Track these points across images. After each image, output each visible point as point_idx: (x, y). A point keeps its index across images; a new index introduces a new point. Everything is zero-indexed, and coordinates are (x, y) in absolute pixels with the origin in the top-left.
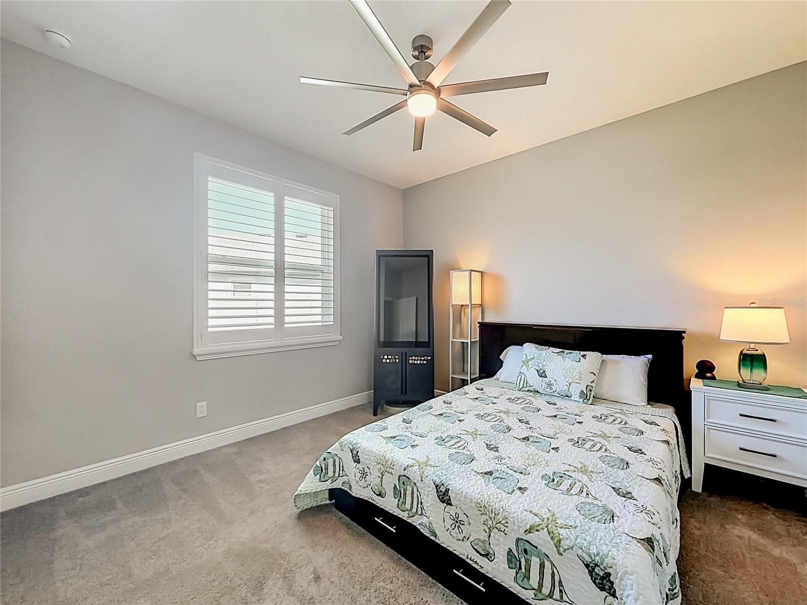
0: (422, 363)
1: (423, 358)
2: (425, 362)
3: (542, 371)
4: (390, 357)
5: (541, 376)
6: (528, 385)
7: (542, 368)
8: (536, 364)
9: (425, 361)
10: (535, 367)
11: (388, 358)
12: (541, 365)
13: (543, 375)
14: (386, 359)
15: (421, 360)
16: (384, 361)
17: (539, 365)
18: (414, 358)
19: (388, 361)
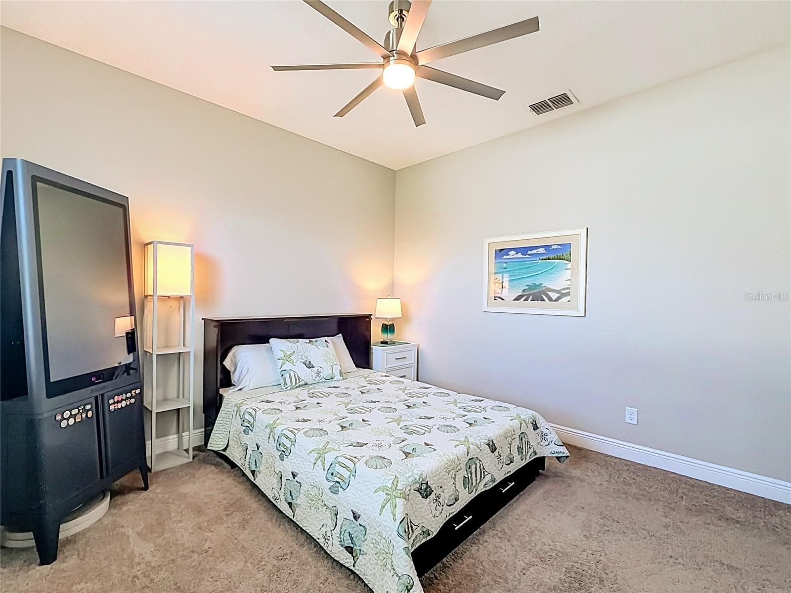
0: (128, 403)
1: (129, 395)
2: (133, 401)
3: (308, 363)
4: (75, 412)
5: (310, 368)
6: (301, 380)
7: (306, 359)
8: (299, 357)
9: (133, 398)
10: (301, 360)
11: (71, 416)
12: (303, 357)
13: (310, 366)
14: (68, 419)
15: (127, 398)
16: (64, 424)
17: (302, 358)
18: (116, 398)
19: (71, 421)
